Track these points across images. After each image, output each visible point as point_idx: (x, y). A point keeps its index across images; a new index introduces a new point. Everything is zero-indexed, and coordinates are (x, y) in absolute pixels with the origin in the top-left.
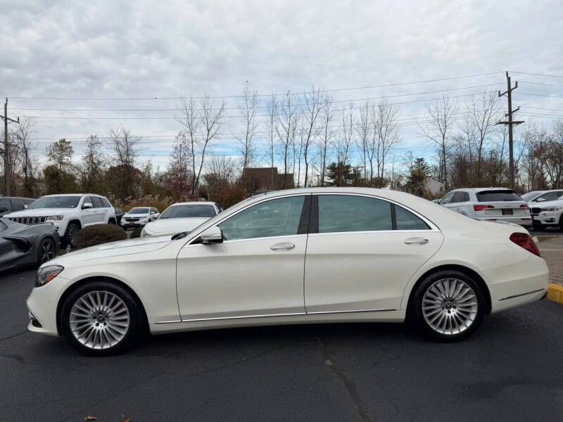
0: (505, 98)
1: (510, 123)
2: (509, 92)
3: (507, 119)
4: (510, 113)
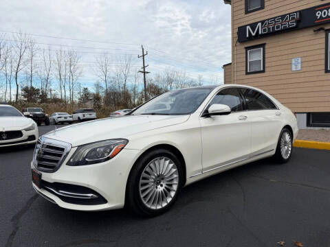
0: (141, 59)
1: (144, 72)
2: (143, 56)
3: (142, 70)
4: (144, 67)
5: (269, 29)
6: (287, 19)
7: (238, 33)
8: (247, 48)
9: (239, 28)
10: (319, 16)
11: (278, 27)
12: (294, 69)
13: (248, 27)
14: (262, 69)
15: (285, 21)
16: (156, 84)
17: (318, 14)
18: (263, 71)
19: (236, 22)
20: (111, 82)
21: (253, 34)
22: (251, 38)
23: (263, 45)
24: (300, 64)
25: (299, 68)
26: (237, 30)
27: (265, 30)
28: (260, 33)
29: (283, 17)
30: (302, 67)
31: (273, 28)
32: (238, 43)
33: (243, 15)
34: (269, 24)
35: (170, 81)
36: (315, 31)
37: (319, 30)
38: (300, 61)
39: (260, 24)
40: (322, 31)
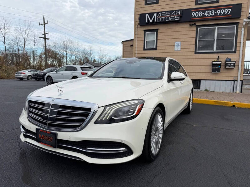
0: (42, 26)
1: (45, 38)
2: (44, 24)
3: (43, 36)
4: (45, 34)
5: (162, 19)
6: (174, 14)
7: (139, 19)
8: (145, 31)
9: (140, 15)
10: (194, 15)
11: (168, 19)
12: (176, 49)
13: (147, 15)
14: (155, 47)
15: (173, 15)
16: (53, 49)
17: (193, 14)
18: (156, 49)
19: (138, 10)
20: (10, 44)
21: (151, 21)
22: (149, 24)
23: (156, 30)
24: (180, 47)
25: (179, 49)
26: (138, 16)
27: (159, 19)
28: (156, 21)
29: (171, 12)
30: (181, 49)
31: (165, 19)
32: (139, 26)
33: (144, 6)
34: (162, 15)
35: (66, 48)
36: (190, 25)
37: (193, 25)
38: (180, 44)
39: (155, 14)
40: (194, 26)
